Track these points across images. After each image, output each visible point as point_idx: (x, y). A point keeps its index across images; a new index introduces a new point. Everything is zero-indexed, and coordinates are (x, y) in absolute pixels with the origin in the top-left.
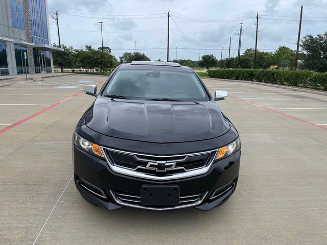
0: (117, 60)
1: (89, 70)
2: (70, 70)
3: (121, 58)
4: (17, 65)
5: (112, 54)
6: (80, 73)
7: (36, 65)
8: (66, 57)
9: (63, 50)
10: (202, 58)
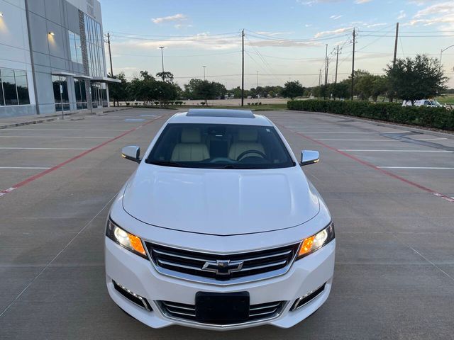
0: (181, 90)
1: (149, 103)
2: (124, 103)
3: (186, 86)
4: (77, 99)
5: (174, 81)
6: (136, 106)
7: (93, 99)
8: (122, 89)
9: (120, 81)
10: (286, 85)
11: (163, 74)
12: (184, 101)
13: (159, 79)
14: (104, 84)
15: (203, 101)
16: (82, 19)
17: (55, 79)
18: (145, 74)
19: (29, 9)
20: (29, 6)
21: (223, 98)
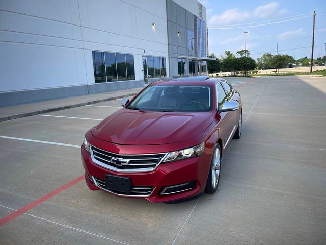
0: (255, 62)
5: (250, 56)
9: (215, 59)
11: (241, 52)
12: (259, 71)
13: (239, 56)
14: (205, 62)
15: (275, 70)
16: (195, 21)
17: (180, 60)
18: (228, 53)
19: (169, 19)
20: (168, 16)
21: (291, 67)
